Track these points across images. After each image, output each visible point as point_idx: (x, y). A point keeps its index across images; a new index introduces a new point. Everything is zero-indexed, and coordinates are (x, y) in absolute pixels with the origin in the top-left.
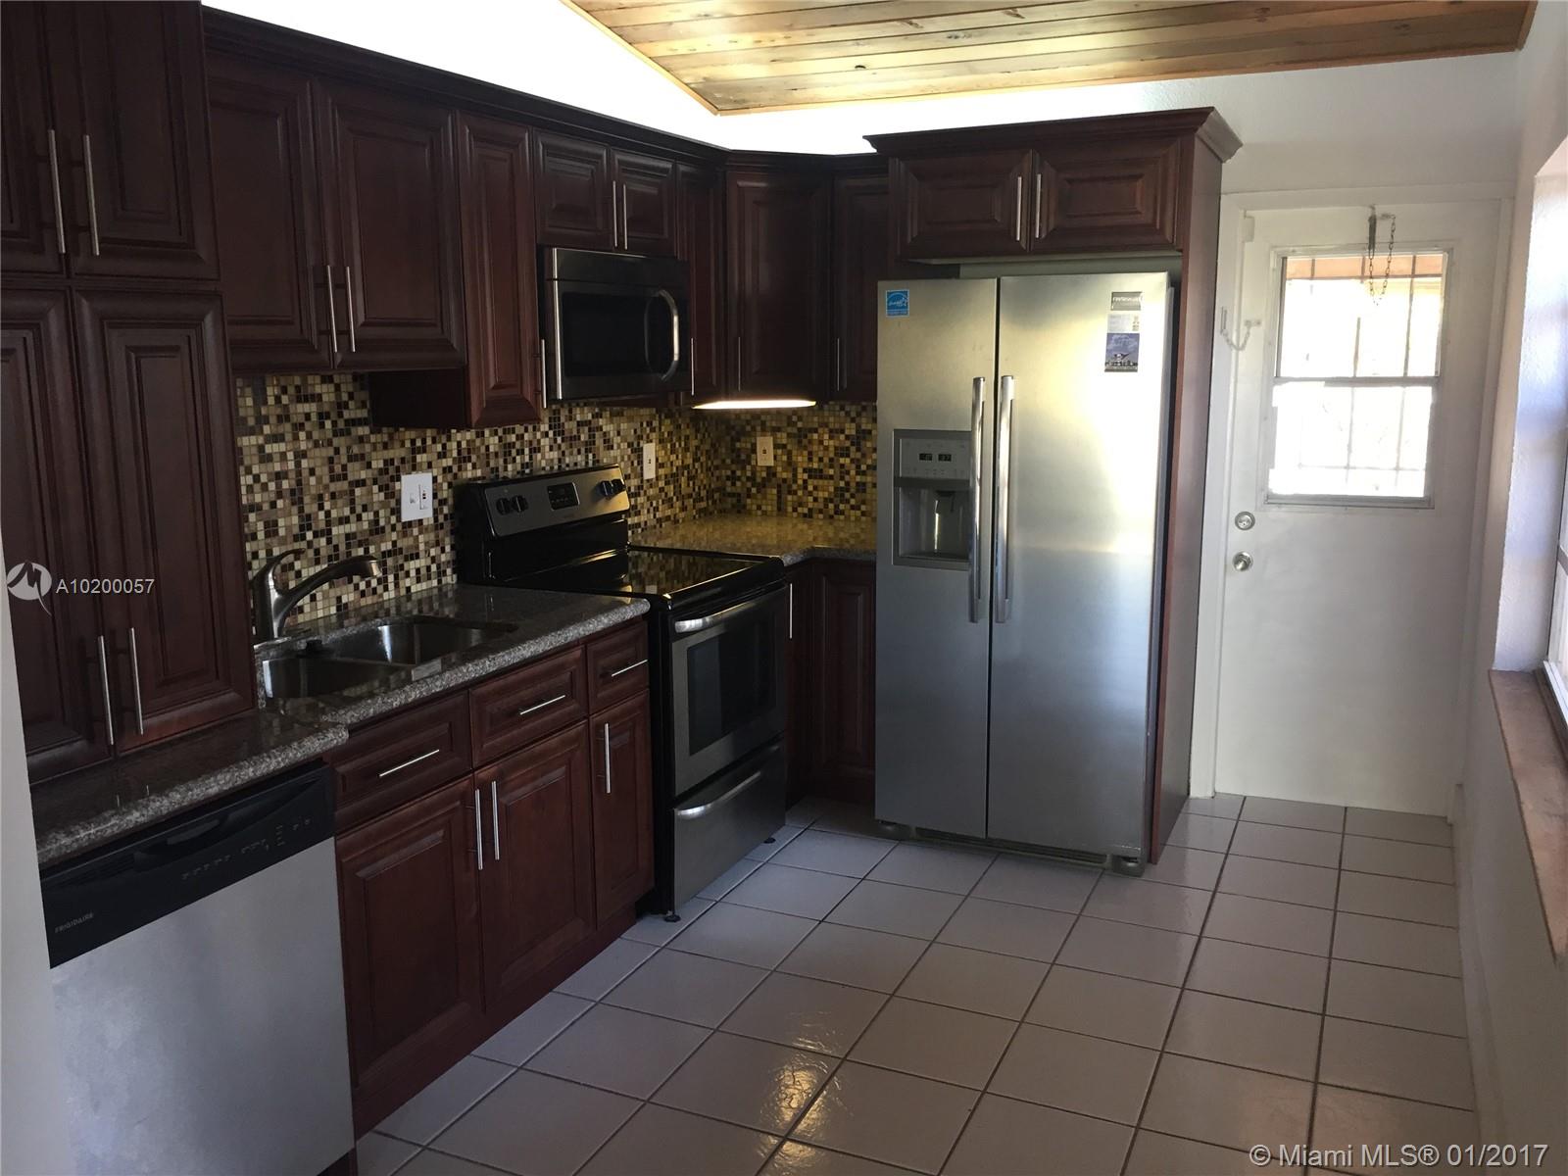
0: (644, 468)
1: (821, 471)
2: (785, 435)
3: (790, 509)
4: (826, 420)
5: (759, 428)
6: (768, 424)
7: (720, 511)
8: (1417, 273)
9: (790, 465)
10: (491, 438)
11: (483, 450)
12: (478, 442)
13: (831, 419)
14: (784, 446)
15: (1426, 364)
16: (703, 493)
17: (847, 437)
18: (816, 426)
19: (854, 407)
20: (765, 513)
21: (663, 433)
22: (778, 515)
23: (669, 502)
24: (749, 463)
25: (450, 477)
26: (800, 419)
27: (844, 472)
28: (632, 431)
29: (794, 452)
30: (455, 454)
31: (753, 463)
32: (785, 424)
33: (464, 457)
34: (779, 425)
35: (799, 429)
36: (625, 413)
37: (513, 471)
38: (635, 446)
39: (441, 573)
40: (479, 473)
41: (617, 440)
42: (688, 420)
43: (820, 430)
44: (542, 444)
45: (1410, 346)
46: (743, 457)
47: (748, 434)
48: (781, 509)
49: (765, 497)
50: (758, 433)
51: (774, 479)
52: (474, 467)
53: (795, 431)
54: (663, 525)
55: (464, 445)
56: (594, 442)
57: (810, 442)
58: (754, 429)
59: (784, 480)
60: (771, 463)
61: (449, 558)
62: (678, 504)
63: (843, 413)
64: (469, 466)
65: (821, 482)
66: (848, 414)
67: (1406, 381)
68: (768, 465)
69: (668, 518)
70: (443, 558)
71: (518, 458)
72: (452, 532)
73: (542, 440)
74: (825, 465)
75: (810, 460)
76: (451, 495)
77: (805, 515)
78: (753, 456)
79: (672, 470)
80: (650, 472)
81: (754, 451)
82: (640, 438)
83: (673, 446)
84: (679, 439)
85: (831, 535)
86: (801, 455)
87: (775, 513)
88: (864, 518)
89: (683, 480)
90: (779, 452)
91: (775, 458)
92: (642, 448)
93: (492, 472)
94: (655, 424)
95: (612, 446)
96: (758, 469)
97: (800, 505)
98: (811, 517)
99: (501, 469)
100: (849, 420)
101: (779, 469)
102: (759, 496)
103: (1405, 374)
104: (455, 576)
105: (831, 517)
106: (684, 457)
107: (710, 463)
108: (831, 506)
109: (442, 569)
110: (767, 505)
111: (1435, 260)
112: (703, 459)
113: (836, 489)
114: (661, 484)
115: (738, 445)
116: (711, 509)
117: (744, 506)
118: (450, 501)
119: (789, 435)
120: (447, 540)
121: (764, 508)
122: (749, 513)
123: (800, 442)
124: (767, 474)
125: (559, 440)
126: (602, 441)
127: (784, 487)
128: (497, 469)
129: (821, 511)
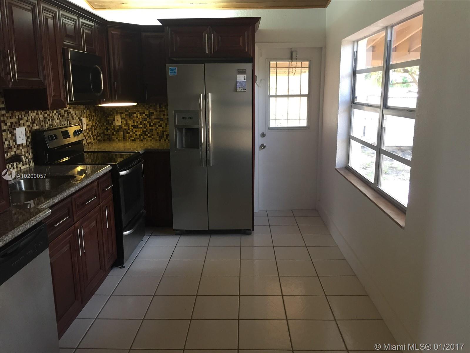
0: (83, 126)
1: (138, 126)
2: (124, 115)
3: (128, 138)
4: (138, 110)
5: (115, 113)
6: (118, 111)
7: (103, 140)
8: (302, 67)
9: (127, 124)
10: (41, 115)
11: (38, 119)
12: (37, 116)
13: (140, 109)
14: (124, 118)
15: (305, 91)
16: (99, 134)
17: (146, 115)
18: (135, 112)
19: (147, 106)
20: (119, 140)
21: (87, 114)
22: (124, 140)
23: (90, 137)
24: (113, 124)
25: (30, 128)
26: (129, 109)
27: (145, 126)
28: (79, 114)
29: (128, 120)
30: (31, 121)
31: (114, 124)
32: (124, 111)
33: (33, 122)
34: (122, 112)
35: (129, 113)
36: (77, 107)
37: (48, 126)
38: (80, 118)
39: (29, 162)
40: (38, 127)
41: (75, 116)
42: (93, 110)
43: (137, 113)
44: (55, 117)
45: (301, 86)
46: (110, 122)
47: (111, 115)
48: (124, 138)
49: (119, 135)
50: (115, 114)
51: (121, 129)
52: (36, 125)
53: (128, 113)
54: (89, 144)
55: (33, 118)
56: (69, 117)
57: (133, 117)
58: (113, 113)
59: (125, 129)
60: (120, 124)
61: (31, 157)
62: (92, 138)
63: (144, 108)
64: (35, 125)
65: (138, 129)
66: (145, 108)
67: (301, 96)
68: (119, 124)
69: (90, 143)
70: (30, 157)
71: (48, 122)
72: (32, 148)
73: (55, 116)
74: (139, 124)
75: (134, 122)
76: (30, 135)
77: (133, 140)
78: (114, 122)
79: (90, 127)
80: (85, 128)
81: (114, 120)
82: (81, 116)
83: (90, 119)
84: (91, 117)
85: (142, 146)
86: (131, 121)
87: (122, 140)
88: (153, 140)
89: (93, 130)
90: (123, 120)
91: (122, 122)
92: (82, 119)
93: (41, 127)
94: (85, 111)
95: (74, 118)
96: (116, 126)
97: (131, 137)
98: (135, 140)
99: (44, 126)
100: (146, 109)
101: (123, 126)
102: (117, 135)
103: (300, 94)
104: (33, 163)
105: (142, 140)
106: (93, 122)
107: (100, 125)
108: (142, 137)
109: (30, 161)
110: (120, 137)
111: (306, 63)
112: (98, 123)
113: (143, 131)
114: (88, 131)
115: (108, 118)
116: (101, 139)
117: (112, 138)
118: (30, 137)
119: (126, 115)
120: (30, 151)
121: (119, 138)
122: (114, 140)
123: (130, 117)
124: (119, 128)
125: (59, 116)
126: (71, 116)
127: (125, 131)
128: (43, 126)
129: (138, 139)
